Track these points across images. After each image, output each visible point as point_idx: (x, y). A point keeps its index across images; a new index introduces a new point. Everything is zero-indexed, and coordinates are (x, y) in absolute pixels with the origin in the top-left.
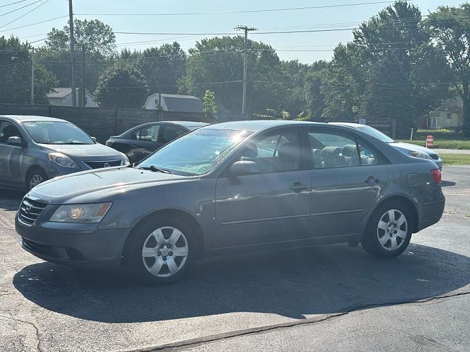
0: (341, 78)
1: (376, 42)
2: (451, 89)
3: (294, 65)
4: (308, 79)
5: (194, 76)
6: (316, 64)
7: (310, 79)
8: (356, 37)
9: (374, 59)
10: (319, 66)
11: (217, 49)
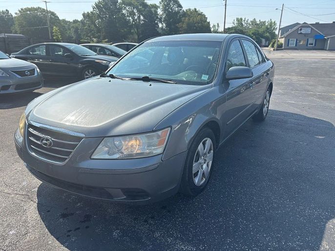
0: (89, 26)
1: (102, 11)
2: (132, 31)
3: (64, 21)
4: (72, 27)
5: (19, 25)
6: (74, 21)
7: (73, 27)
8: (93, 8)
9: (102, 18)
10: (75, 21)
11: (28, 12)
